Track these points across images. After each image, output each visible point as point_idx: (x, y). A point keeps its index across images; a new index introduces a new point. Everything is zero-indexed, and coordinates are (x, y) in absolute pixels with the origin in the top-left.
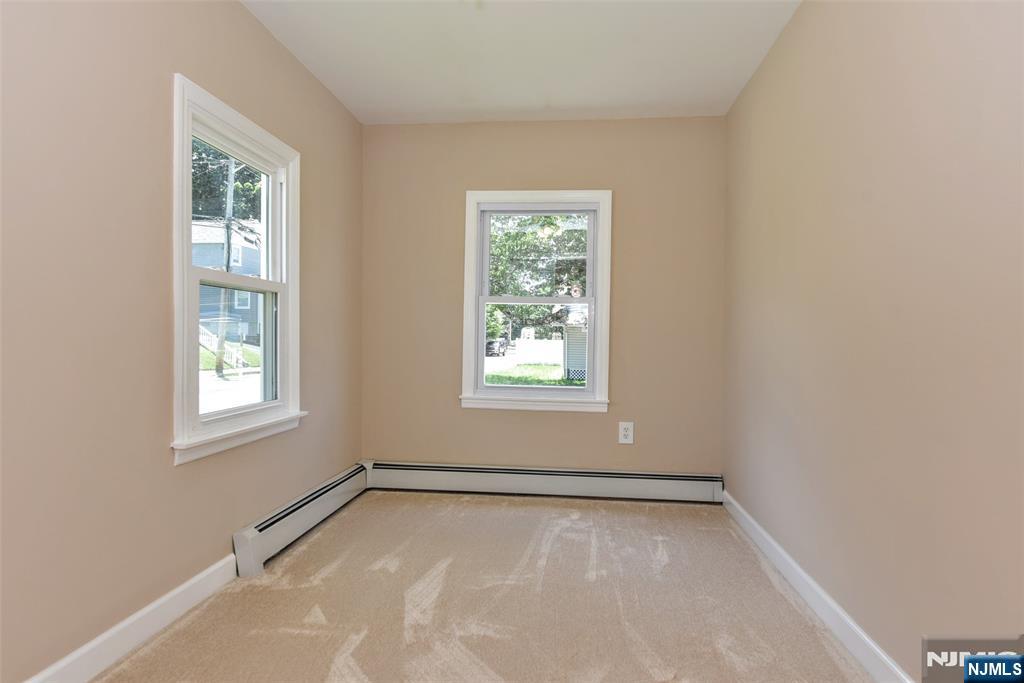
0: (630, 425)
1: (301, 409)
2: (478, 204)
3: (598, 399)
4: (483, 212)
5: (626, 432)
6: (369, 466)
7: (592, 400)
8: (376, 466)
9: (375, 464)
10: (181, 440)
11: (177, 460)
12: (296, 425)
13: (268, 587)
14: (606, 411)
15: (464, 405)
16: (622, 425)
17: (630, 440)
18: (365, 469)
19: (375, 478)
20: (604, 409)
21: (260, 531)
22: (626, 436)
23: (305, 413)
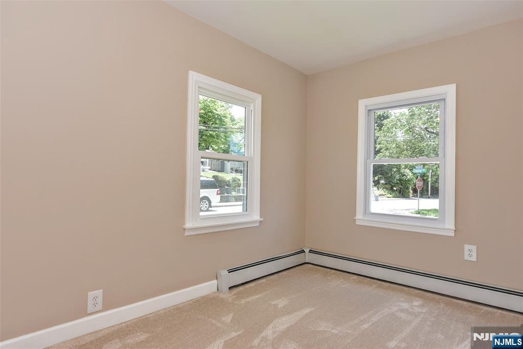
0: (474, 248)
1: (261, 217)
2: (366, 106)
3: (447, 226)
4: (369, 110)
5: (470, 252)
6: (307, 251)
7: (443, 227)
8: (311, 251)
9: (310, 250)
10: (188, 225)
11: (187, 234)
12: (258, 224)
13: (223, 299)
14: (454, 235)
15: (357, 223)
16: (467, 247)
17: (474, 258)
18: (305, 252)
19: (309, 257)
20: (453, 235)
21: (229, 272)
22: (470, 255)
23: (262, 219)
